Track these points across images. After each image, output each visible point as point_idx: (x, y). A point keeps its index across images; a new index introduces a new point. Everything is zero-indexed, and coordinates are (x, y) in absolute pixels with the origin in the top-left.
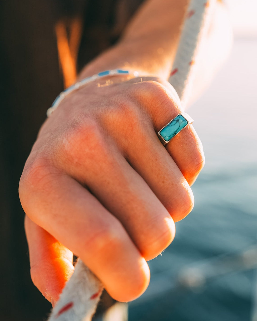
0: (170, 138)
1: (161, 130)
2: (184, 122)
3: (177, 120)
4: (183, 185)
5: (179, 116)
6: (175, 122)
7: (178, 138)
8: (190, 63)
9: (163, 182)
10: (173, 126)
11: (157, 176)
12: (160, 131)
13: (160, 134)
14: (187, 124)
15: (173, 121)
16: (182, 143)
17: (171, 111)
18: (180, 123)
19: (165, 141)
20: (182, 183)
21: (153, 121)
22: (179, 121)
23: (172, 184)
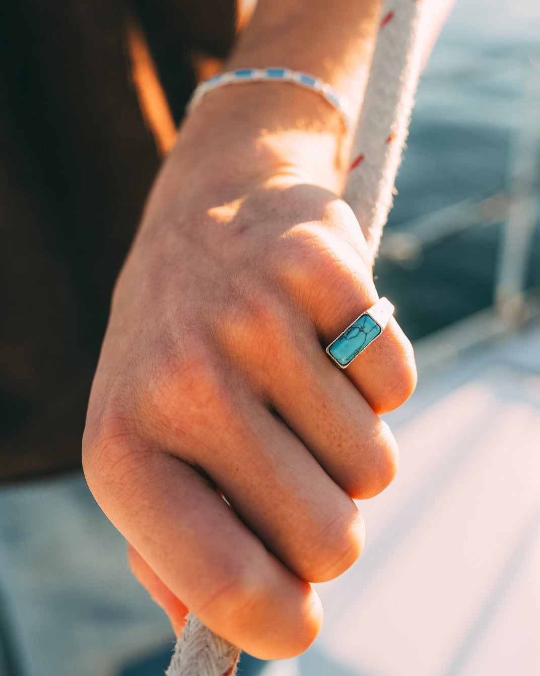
0: (349, 361)
1: (331, 344)
2: (374, 330)
3: (360, 327)
5: (365, 317)
6: (357, 330)
8: (389, 139)
9: (340, 446)
10: (353, 339)
11: (328, 436)
12: (329, 346)
13: (330, 352)
14: (380, 333)
15: (352, 328)
16: (373, 361)
17: (349, 301)
18: (366, 334)
19: (340, 365)
21: (315, 324)
22: (364, 330)
23: (357, 446)
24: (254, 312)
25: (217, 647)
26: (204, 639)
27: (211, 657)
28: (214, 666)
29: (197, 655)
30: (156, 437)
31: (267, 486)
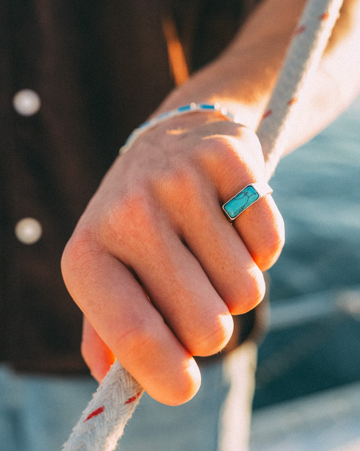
0: (236, 215)
2: (254, 196)
3: (245, 192)
4: (249, 272)
5: (249, 187)
6: (243, 194)
7: (248, 213)
8: (290, 102)
9: (223, 268)
10: (240, 200)
13: (224, 208)
15: (241, 193)
18: (249, 197)
19: (230, 217)
20: (248, 270)
21: (218, 191)
22: (248, 194)
23: (234, 271)
24: (179, 176)
25: (126, 381)
26: (119, 375)
27: (122, 386)
28: (123, 392)
29: (113, 384)
30: (107, 244)
31: (170, 280)
